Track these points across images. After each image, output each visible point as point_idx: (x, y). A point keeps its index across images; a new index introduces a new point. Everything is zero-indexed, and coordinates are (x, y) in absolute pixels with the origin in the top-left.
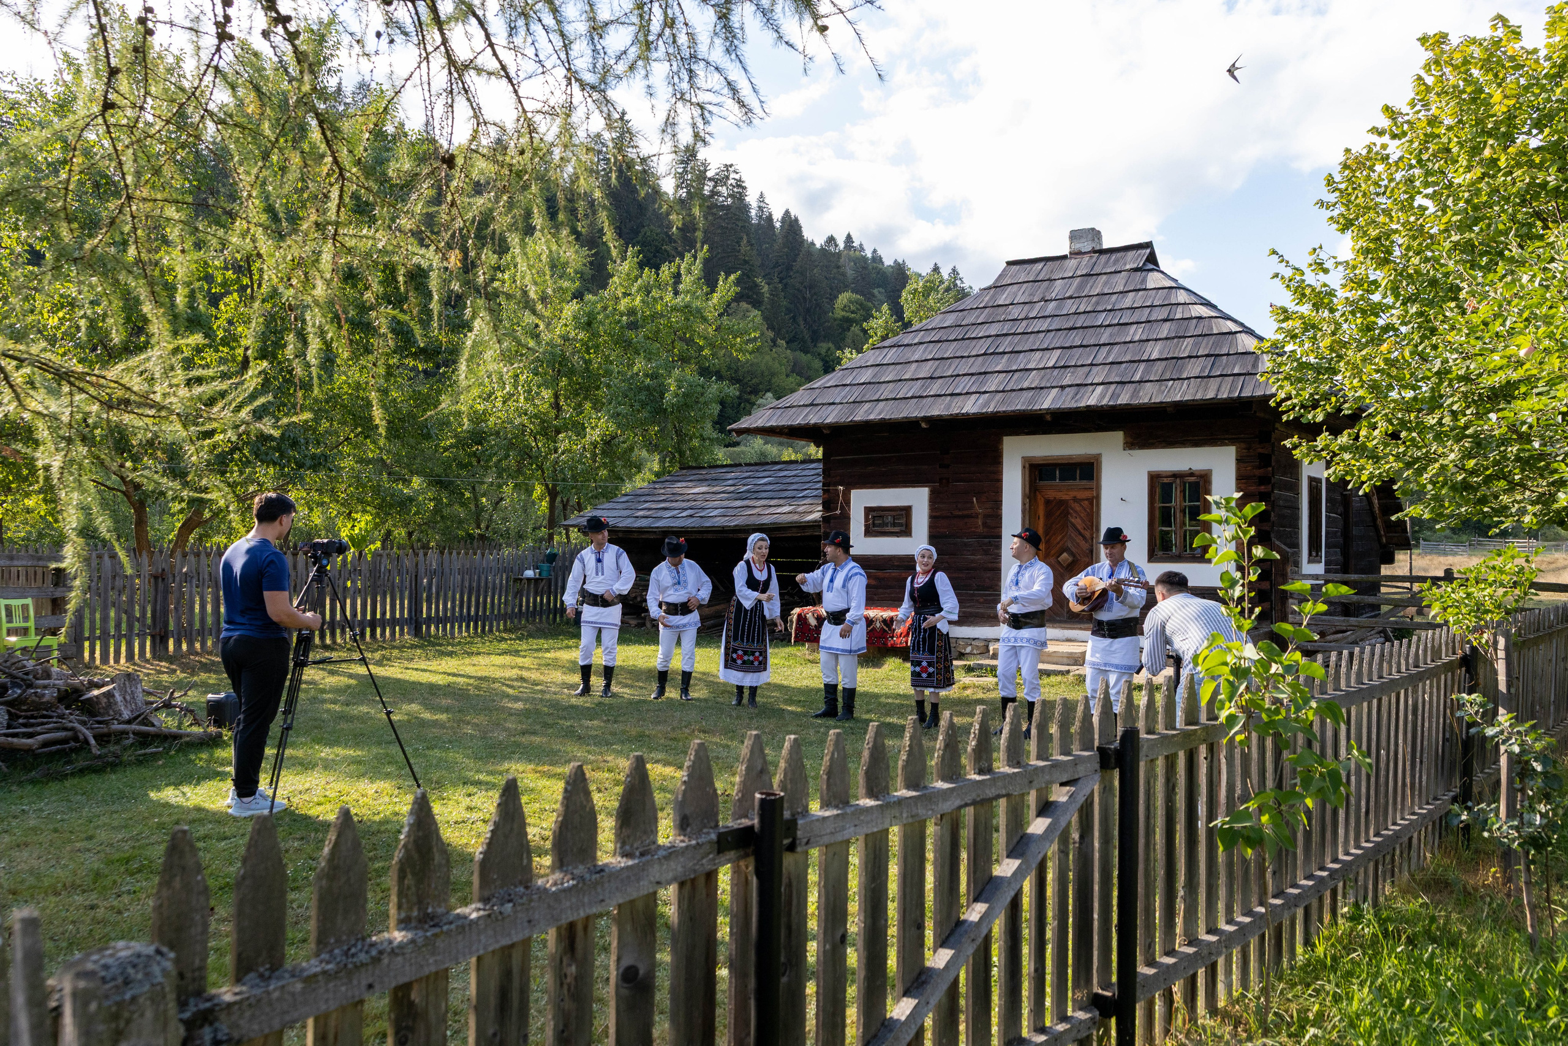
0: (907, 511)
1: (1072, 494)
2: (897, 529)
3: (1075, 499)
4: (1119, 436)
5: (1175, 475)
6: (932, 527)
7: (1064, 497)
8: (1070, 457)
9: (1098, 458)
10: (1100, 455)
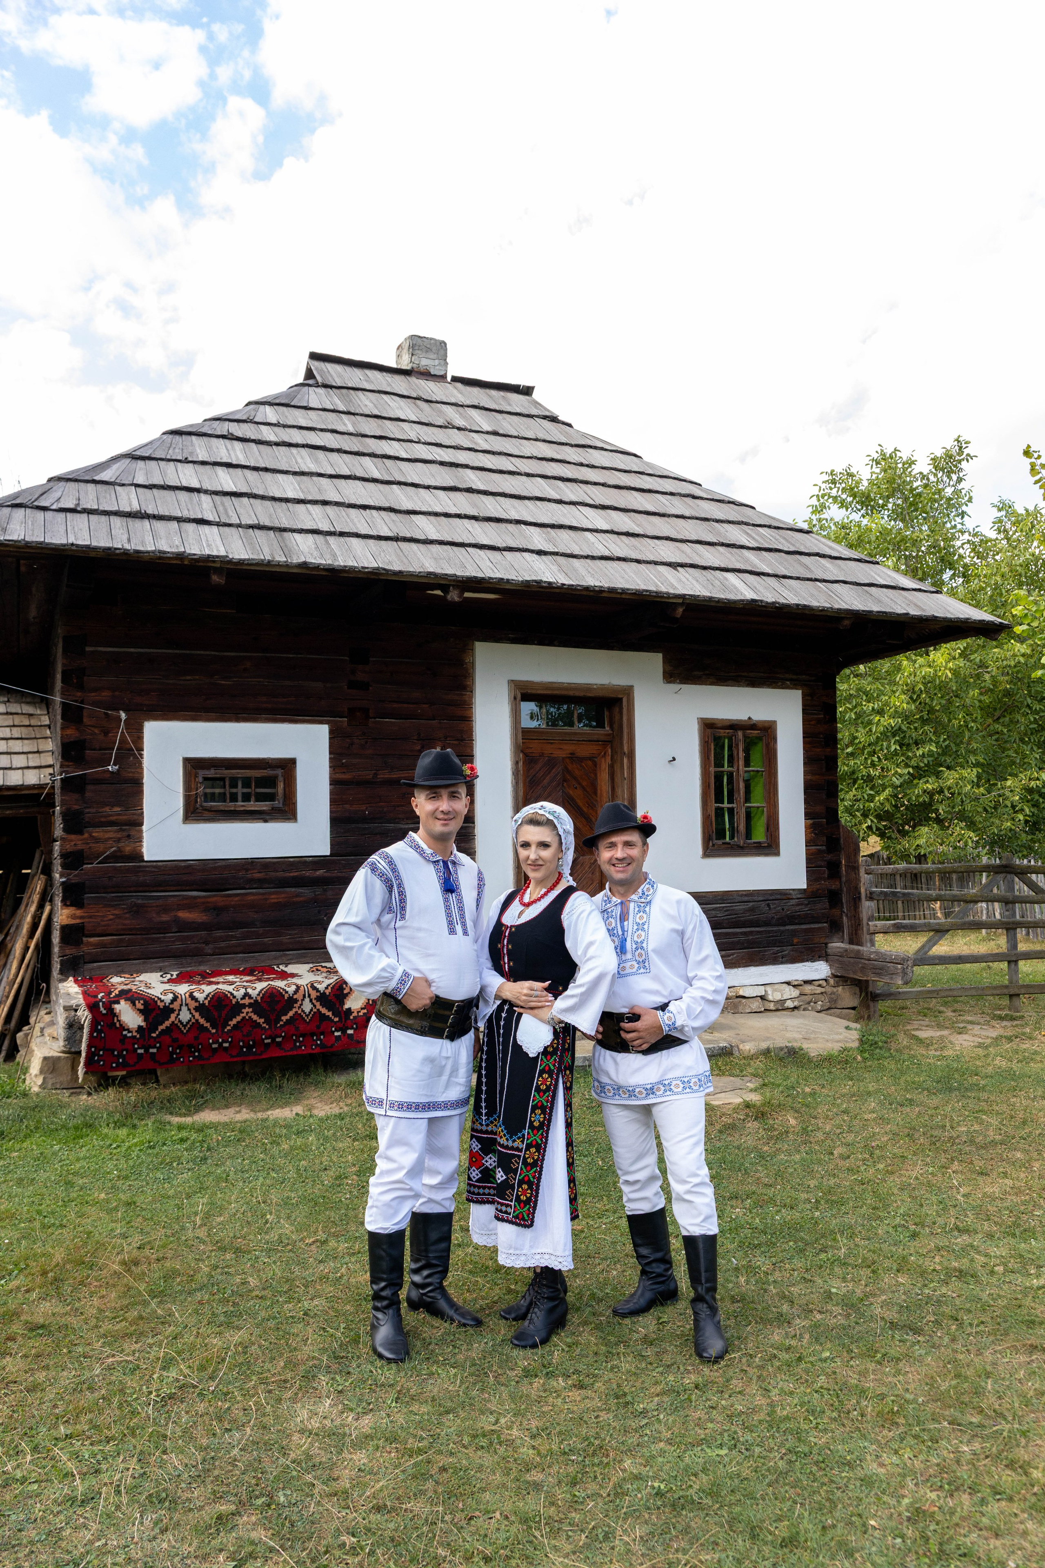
0: (288, 766)
1: (569, 748)
2: (264, 806)
3: (573, 757)
4: (655, 661)
5: (734, 726)
6: (336, 800)
7: (560, 754)
8: (588, 687)
9: (628, 691)
10: (631, 687)
